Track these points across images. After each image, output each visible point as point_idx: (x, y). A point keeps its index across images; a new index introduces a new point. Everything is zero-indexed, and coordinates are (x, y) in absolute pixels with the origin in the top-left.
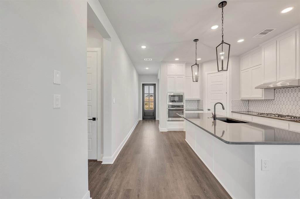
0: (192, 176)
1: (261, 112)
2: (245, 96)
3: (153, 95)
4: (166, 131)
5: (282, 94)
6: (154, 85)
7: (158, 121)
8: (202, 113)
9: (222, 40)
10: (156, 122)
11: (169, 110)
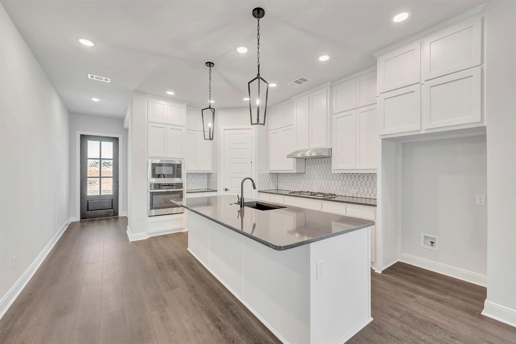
0: (208, 321)
1: (294, 190)
2: (275, 167)
3: (111, 162)
4: (146, 238)
5: (313, 166)
6: (116, 140)
7: (126, 218)
8: (216, 197)
9: (257, 73)
10: (120, 221)
11: (152, 194)
